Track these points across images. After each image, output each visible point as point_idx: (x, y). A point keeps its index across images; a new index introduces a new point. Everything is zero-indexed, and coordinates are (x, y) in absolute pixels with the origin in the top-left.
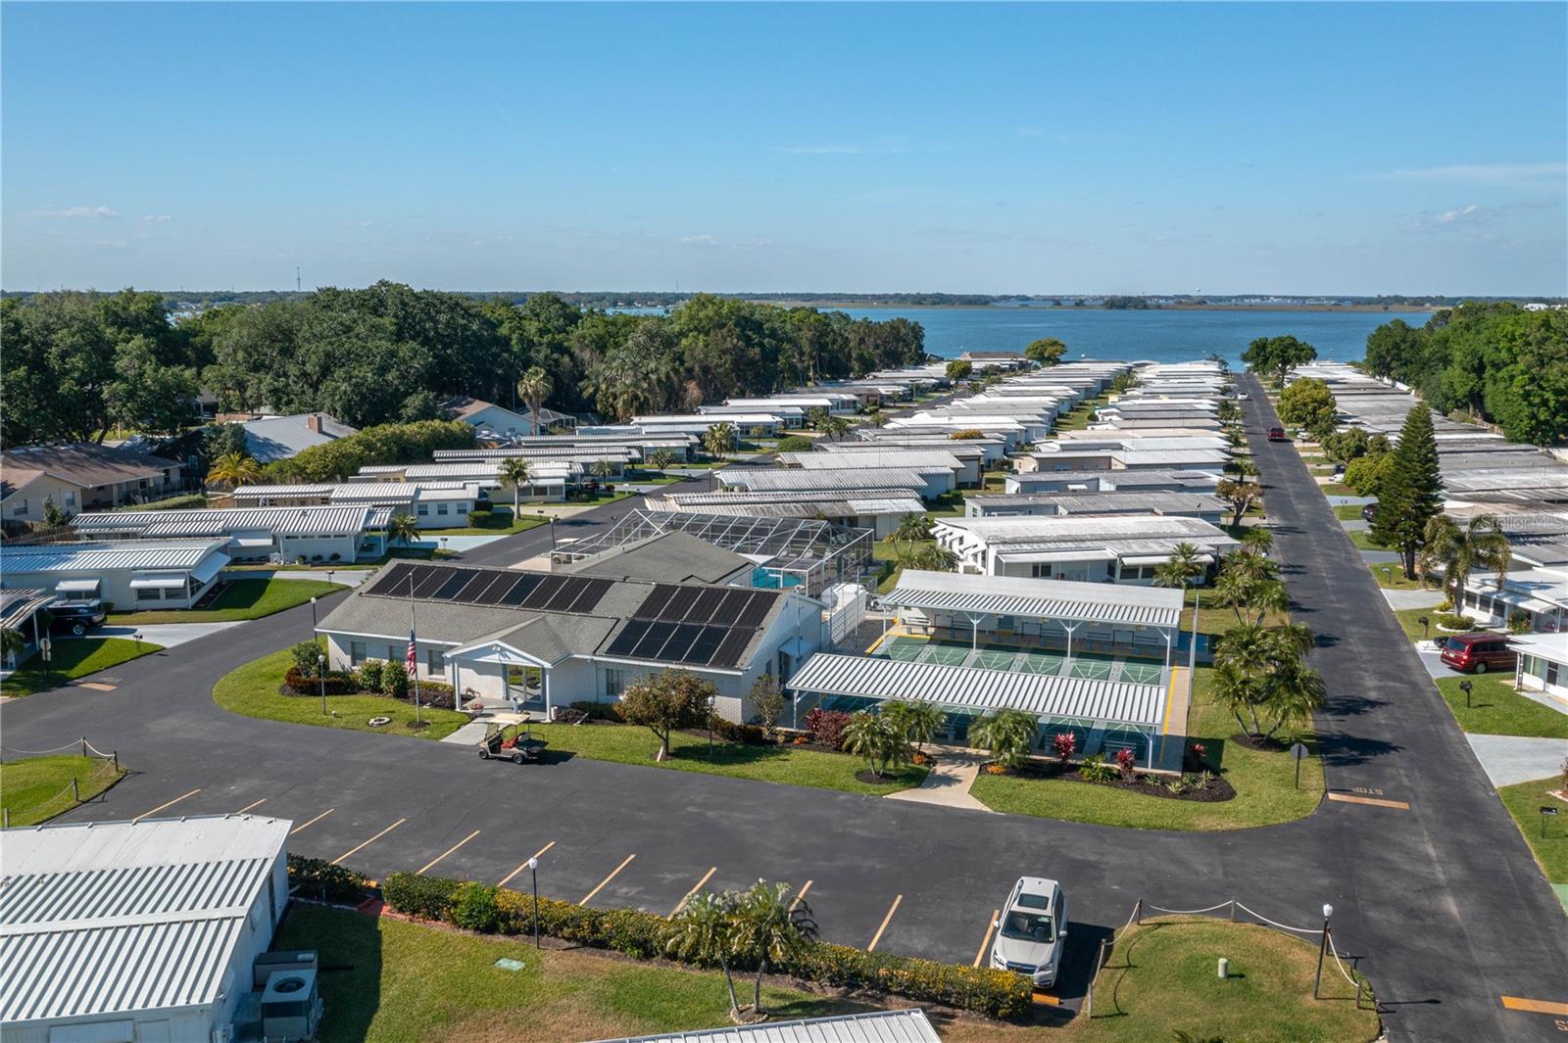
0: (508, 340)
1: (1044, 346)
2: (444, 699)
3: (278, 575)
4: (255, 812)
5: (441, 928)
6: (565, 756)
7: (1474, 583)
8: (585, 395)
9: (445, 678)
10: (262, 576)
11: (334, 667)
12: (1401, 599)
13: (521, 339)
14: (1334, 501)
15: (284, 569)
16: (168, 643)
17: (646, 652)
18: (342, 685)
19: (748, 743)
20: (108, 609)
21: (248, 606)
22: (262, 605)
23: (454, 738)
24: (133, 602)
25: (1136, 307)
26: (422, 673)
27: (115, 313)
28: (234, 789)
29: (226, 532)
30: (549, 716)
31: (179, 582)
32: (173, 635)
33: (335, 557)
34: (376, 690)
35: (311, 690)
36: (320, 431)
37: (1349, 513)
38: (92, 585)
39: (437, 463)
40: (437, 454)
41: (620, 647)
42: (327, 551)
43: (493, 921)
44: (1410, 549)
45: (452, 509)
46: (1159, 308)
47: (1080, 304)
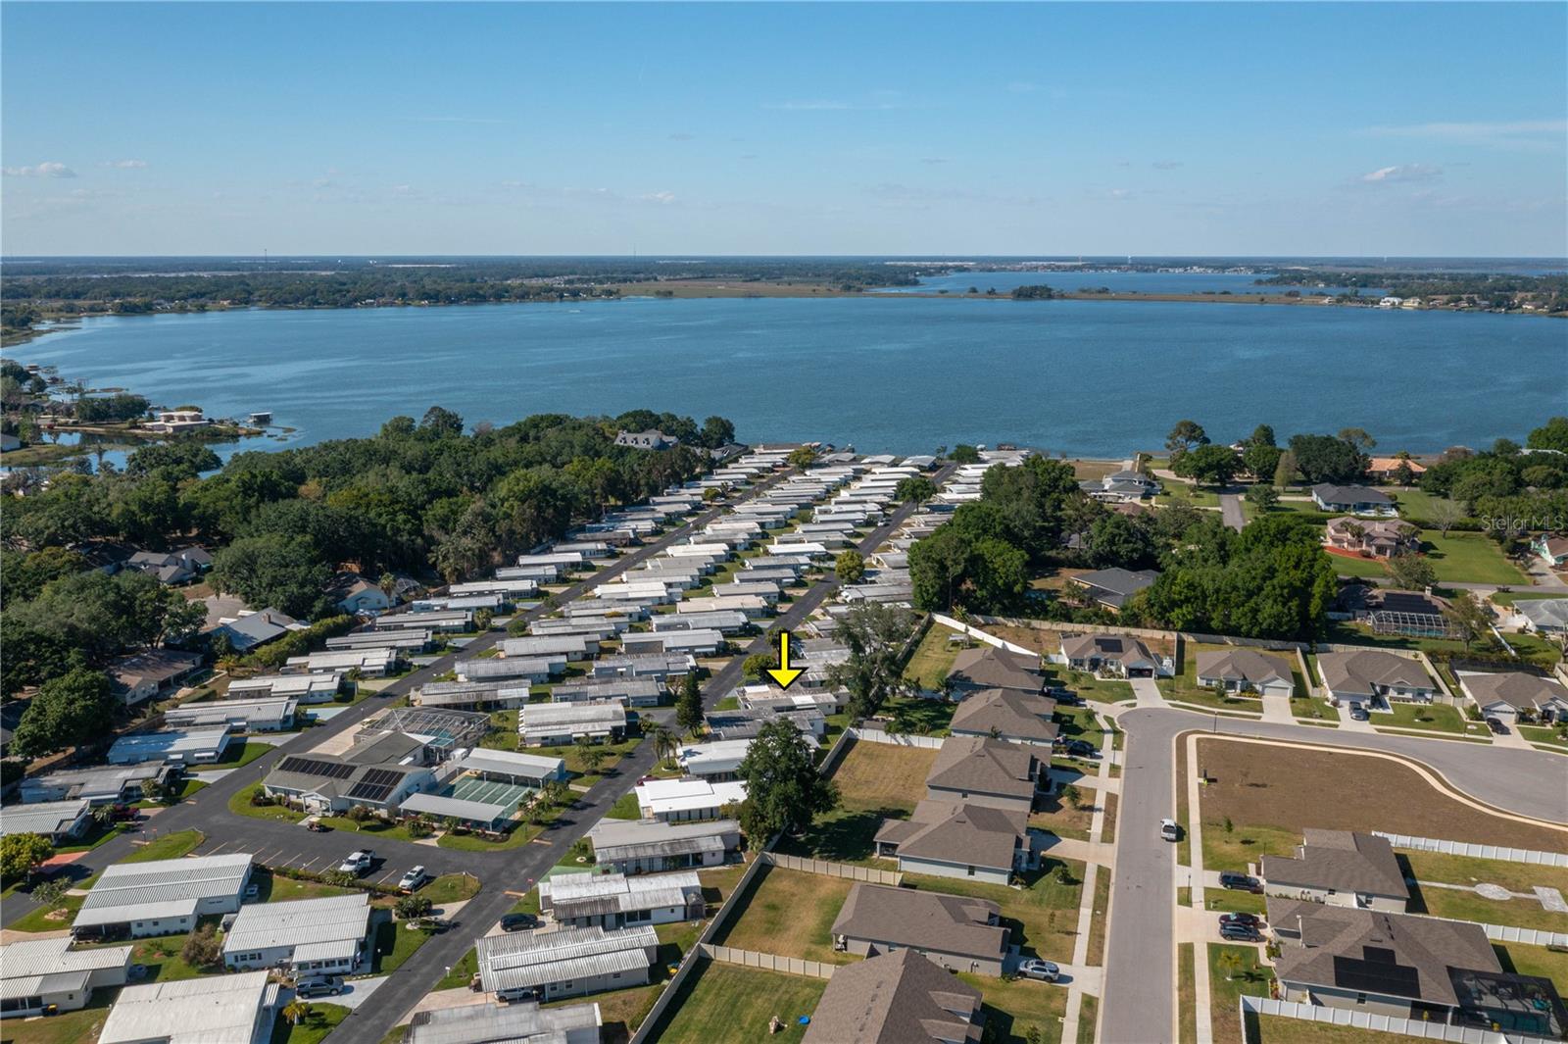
0: (384, 527)
2: (299, 808)
3: (250, 740)
4: (240, 852)
5: (286, 879)
6: (332, 829)
8: (430, 562)
9: (301, 801)
10: (241, 741)
11: (267, 796)
13: (392, 528)
15: (251, 735)
16: (211, 781)
17: (360, 796)
18: (269, 803)
19: (386, 824)
20: (188, 765)
21: (238, 760)
22: (244, 759)
23: (300, 823)
24: (194, 762)
25: (1041, 297)
26: (293, 798)
27: (145, 502)
28: (237, 842)
29: (228, 721)
30: (331, 814)
31: (212, 754)
32: (213, 777)
33: (272, 729)
34: (280, 804)
35: (259, 804)
36: (270, 622)
38: (180, 756)
39: (327, 650)
40: (330, 642)
41: (352, 794)
42: (269, 726)
43: (297, 877)
45: (325, 694)
46: (1062, 297)
47: (992, 292)
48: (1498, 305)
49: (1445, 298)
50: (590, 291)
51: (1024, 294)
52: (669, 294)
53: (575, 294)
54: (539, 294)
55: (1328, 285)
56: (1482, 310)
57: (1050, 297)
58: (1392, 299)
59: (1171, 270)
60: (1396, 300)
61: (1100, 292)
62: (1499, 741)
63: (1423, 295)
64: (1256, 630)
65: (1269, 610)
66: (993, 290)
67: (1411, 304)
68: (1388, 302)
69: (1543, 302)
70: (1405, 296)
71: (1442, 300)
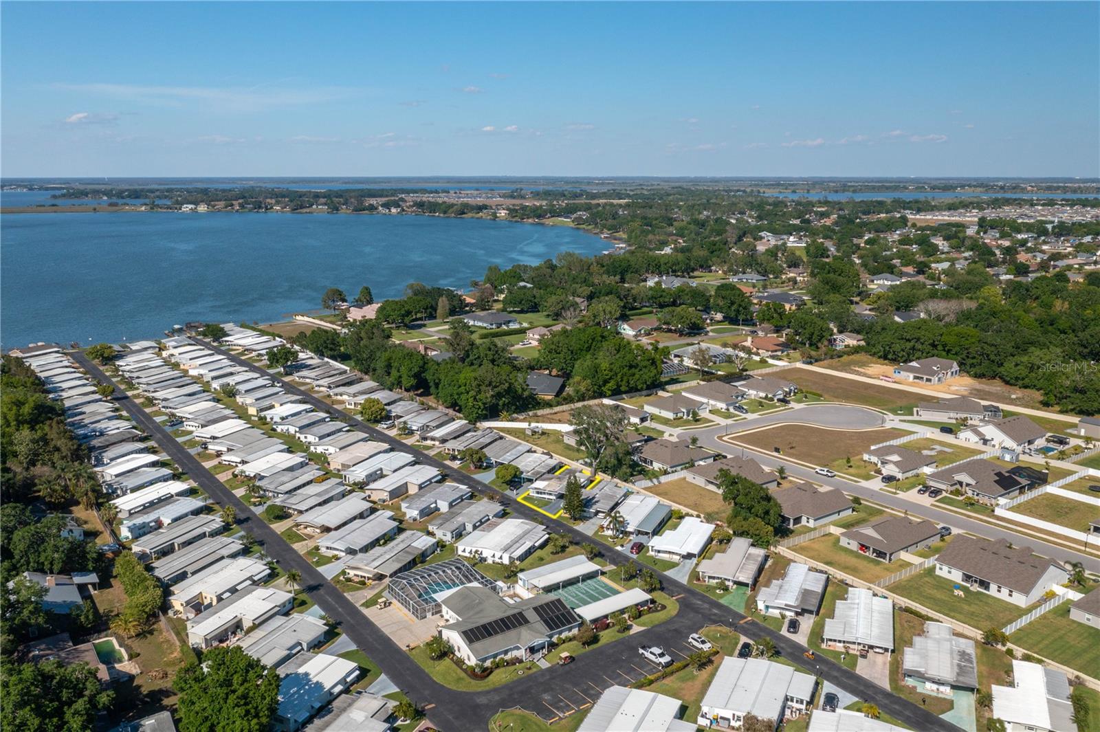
17: (558, 627)
41: (551, 629)
48: (260, 207)
49: (223, 204)
58: (189, 206)
60: (193, 206)
63: (210, 202)
67: (202, 208)
68: (187, 208)
69: (283, 205)
70: (196, 203)
71: (221, 204)
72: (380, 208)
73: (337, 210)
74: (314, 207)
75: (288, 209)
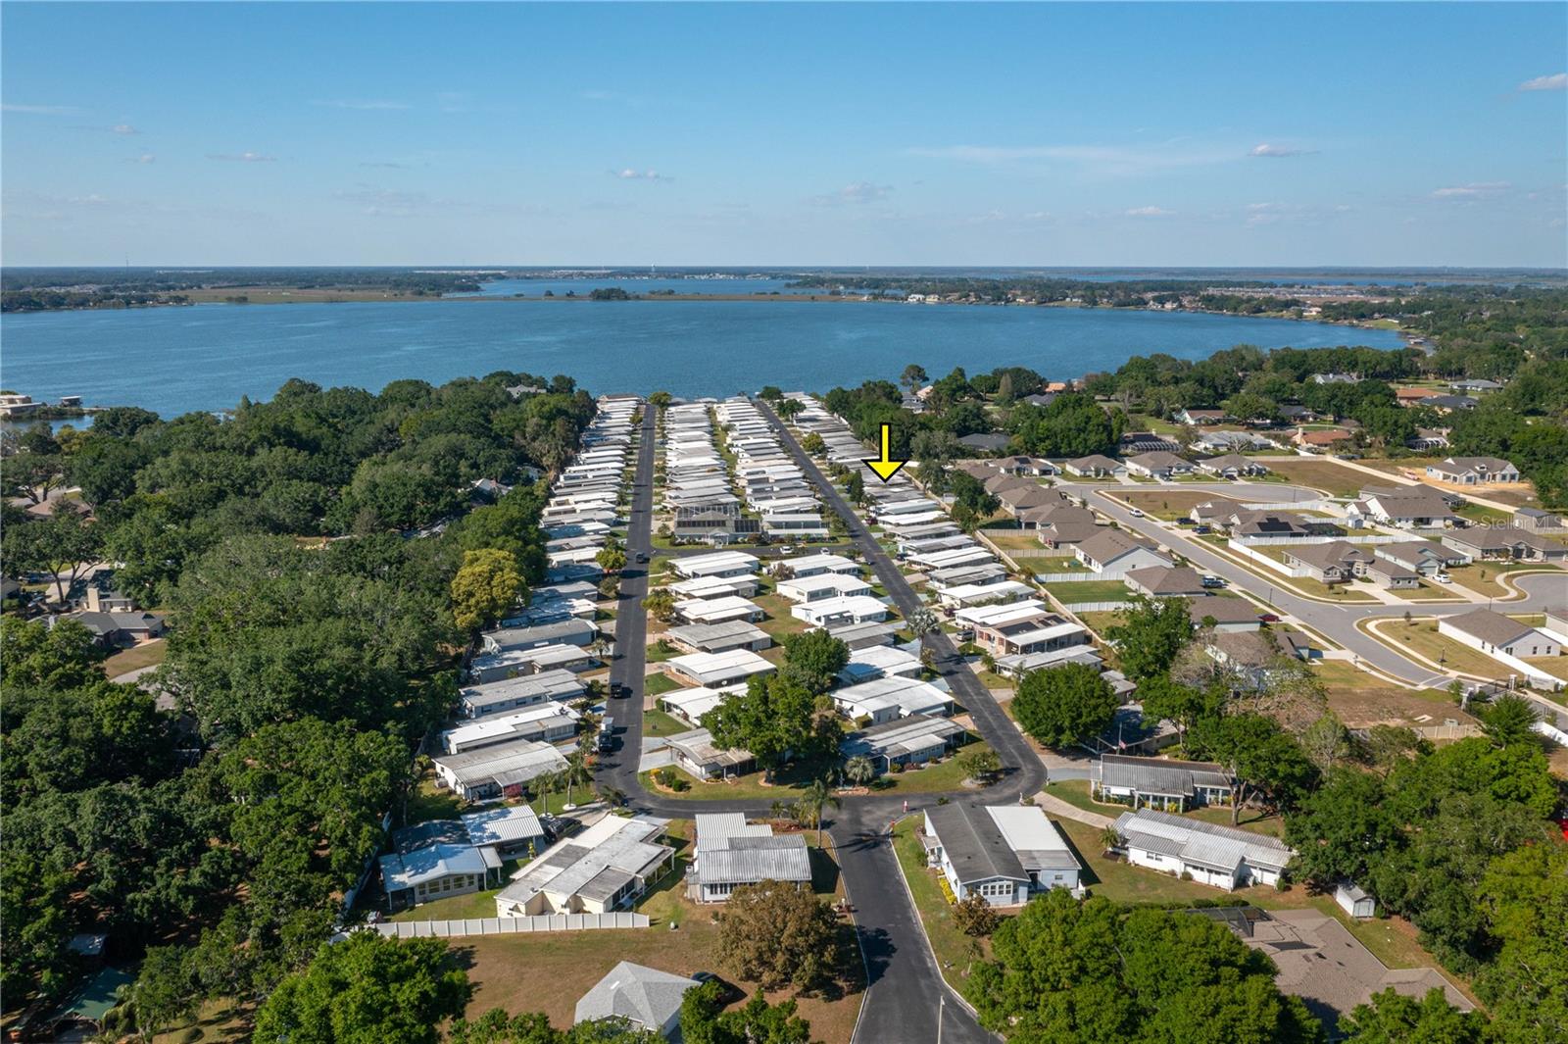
1: (660, 396)
7: (872, 508)
12: (857, 513)
14: (836, 487)
25: (618, 298)
37: (841, 491)
44: (858, 502)
46: (638, 298)
47: (570, 295)
48: (999, 299)
49: (957, 295)
50: (154, 298)
51: (600, 296)
52: (243, 300)
53: (142, 301)
54: (101, 301)
55: (846, 287)
56: (987, 303)
57: (627, 298)
58: (917, 296)
59: (697, 277)
60: (921, 297)
61: (665, 294)
62: (1235, 483)
63: (942, 293)
64: (1087, 451)
65: (1093, 439)
66: (572, 293)
67: (932, 299)
68: (914, 298)
69: (1029, 297)
70: (926, 293)
71: (954, 296)
72: (1151, 302)
73: (1095, 303)
74: (1068, 299)
75: (1034, 302)
